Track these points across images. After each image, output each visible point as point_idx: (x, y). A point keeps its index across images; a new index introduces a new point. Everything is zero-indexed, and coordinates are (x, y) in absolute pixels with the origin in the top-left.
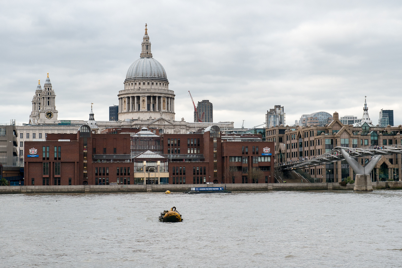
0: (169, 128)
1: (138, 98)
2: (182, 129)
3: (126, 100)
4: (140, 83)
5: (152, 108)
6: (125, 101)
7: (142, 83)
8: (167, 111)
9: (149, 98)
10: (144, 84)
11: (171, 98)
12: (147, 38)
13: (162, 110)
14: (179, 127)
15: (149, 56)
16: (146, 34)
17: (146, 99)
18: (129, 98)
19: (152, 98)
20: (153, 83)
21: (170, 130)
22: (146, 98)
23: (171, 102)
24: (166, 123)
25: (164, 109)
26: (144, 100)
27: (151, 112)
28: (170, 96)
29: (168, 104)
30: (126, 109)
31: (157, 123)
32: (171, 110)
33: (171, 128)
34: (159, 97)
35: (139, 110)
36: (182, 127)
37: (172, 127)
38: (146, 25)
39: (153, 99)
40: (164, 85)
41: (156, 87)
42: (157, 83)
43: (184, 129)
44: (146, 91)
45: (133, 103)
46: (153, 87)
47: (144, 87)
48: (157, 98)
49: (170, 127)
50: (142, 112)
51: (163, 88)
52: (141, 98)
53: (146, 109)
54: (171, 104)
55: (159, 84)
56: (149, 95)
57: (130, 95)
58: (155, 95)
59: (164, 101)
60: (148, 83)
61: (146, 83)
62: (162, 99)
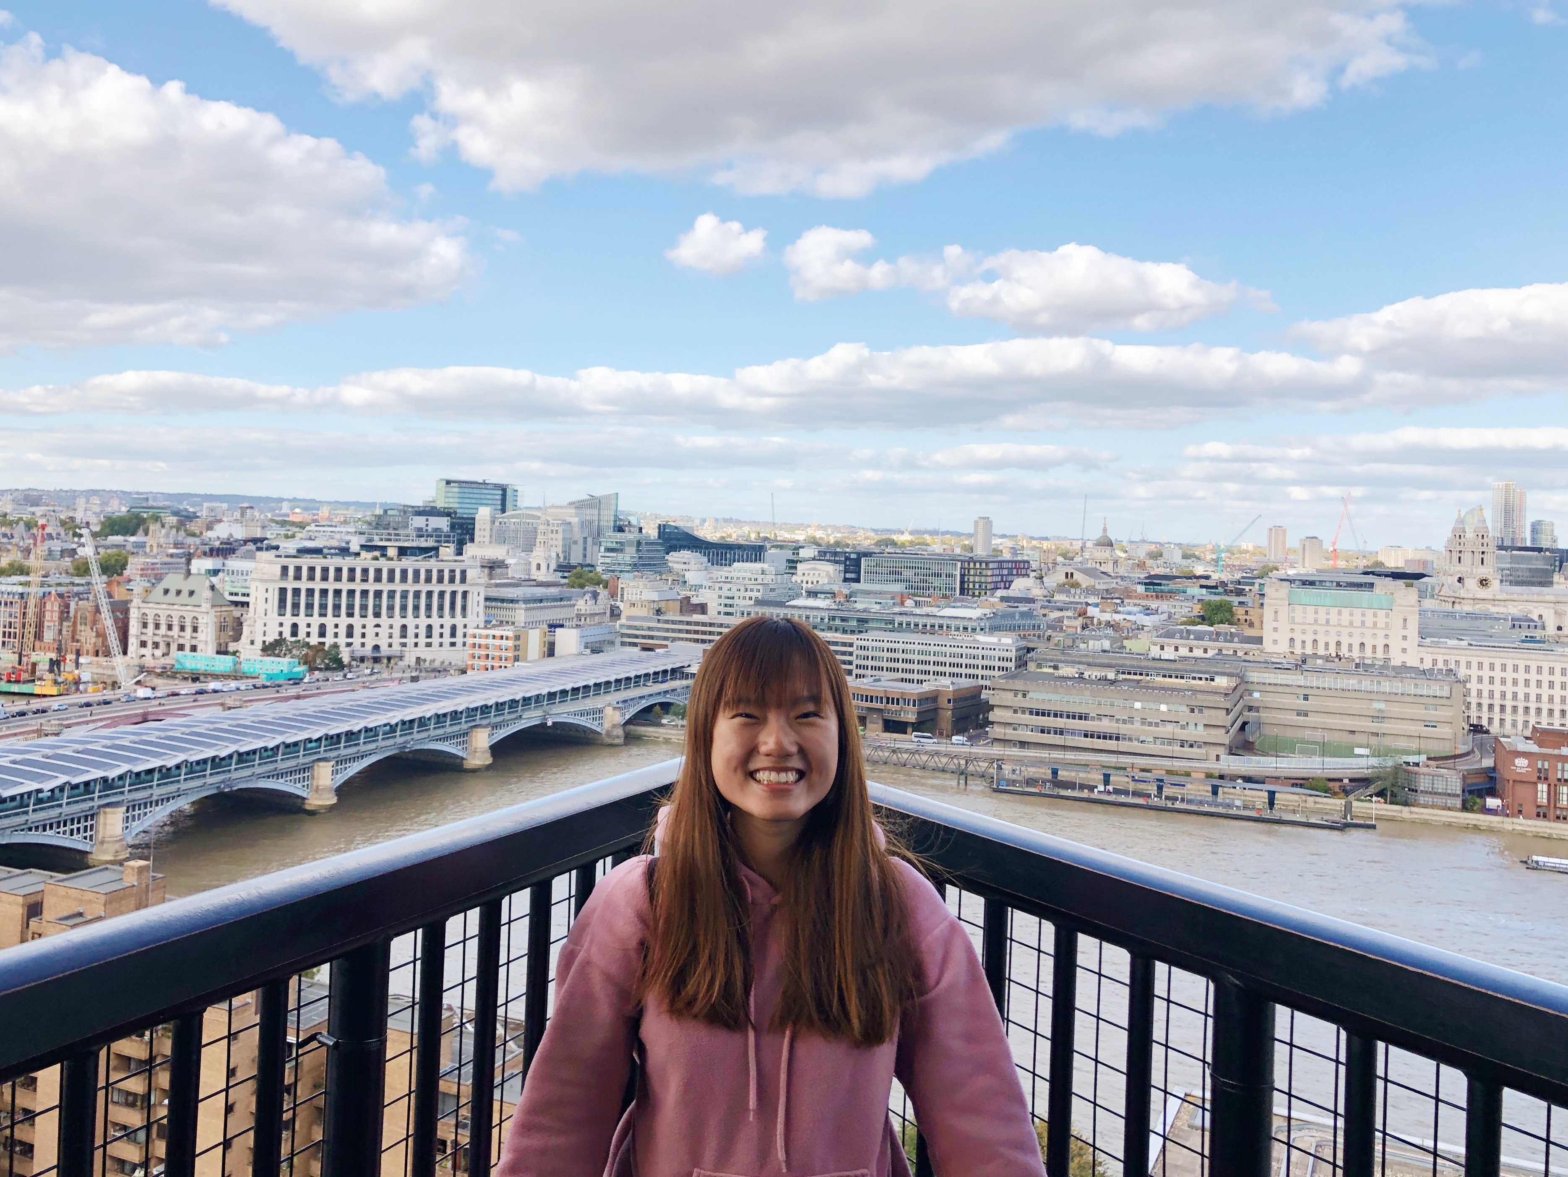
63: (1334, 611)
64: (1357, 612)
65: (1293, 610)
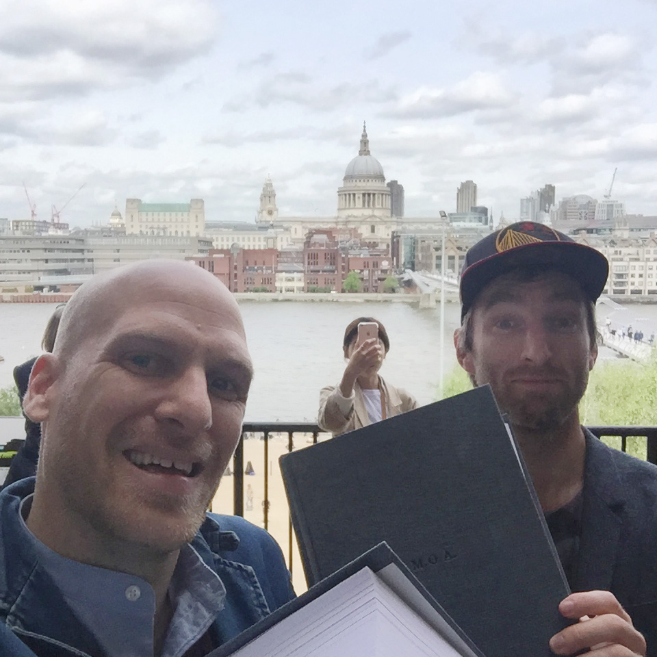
0: (380, 224)
1: (354, 195)
2: (392, 224)
3: (344, 196)
4: (356, 181)
5: (366, 204)
6: (342, 198)
7: (358, 180)
8: (381, 207)
9: (364, 195)
10: (360, 181)
11: (386, 195)
12: (365, 136)
14: (390, 223)
15: (367, 153)
16: (365, 131)
17: (361, 196)
19: (366, 195)
20: (368, 181)
21: (381, 226)
23: (386, 198)
24: (378, 220)
25: (378, 205)
26: (359, 198)
27: (366, 208)
28: (385, 192)
29: (382, 200)
30: (344, 206)
31: (369, 220)
32: (385, 206)
33: (383, 224)
34: (374, 194)
35: (355, 205)
38: (365, 122)
39: (368, 197)
40: (380, 181)
41: (372, 184)
42: (372, 180)
43: (394, 224)
44: (361, 188)
45: (350, 200)
46: (369, 184)
47: (360, 184)
48: (372, 196)
50: (357, 208)
51: (379, 185)
52: (357, 196)
53: (361, 206)
54: (386, 200)
55: (374, 181)
56: (364, 192)
58: (369, 192)
59: (378, 198)
60: (364, 181)
61: (362, 180)
62: (376, 196)
63: (162, 214)
64: (173, 214)
65: (141, 215)
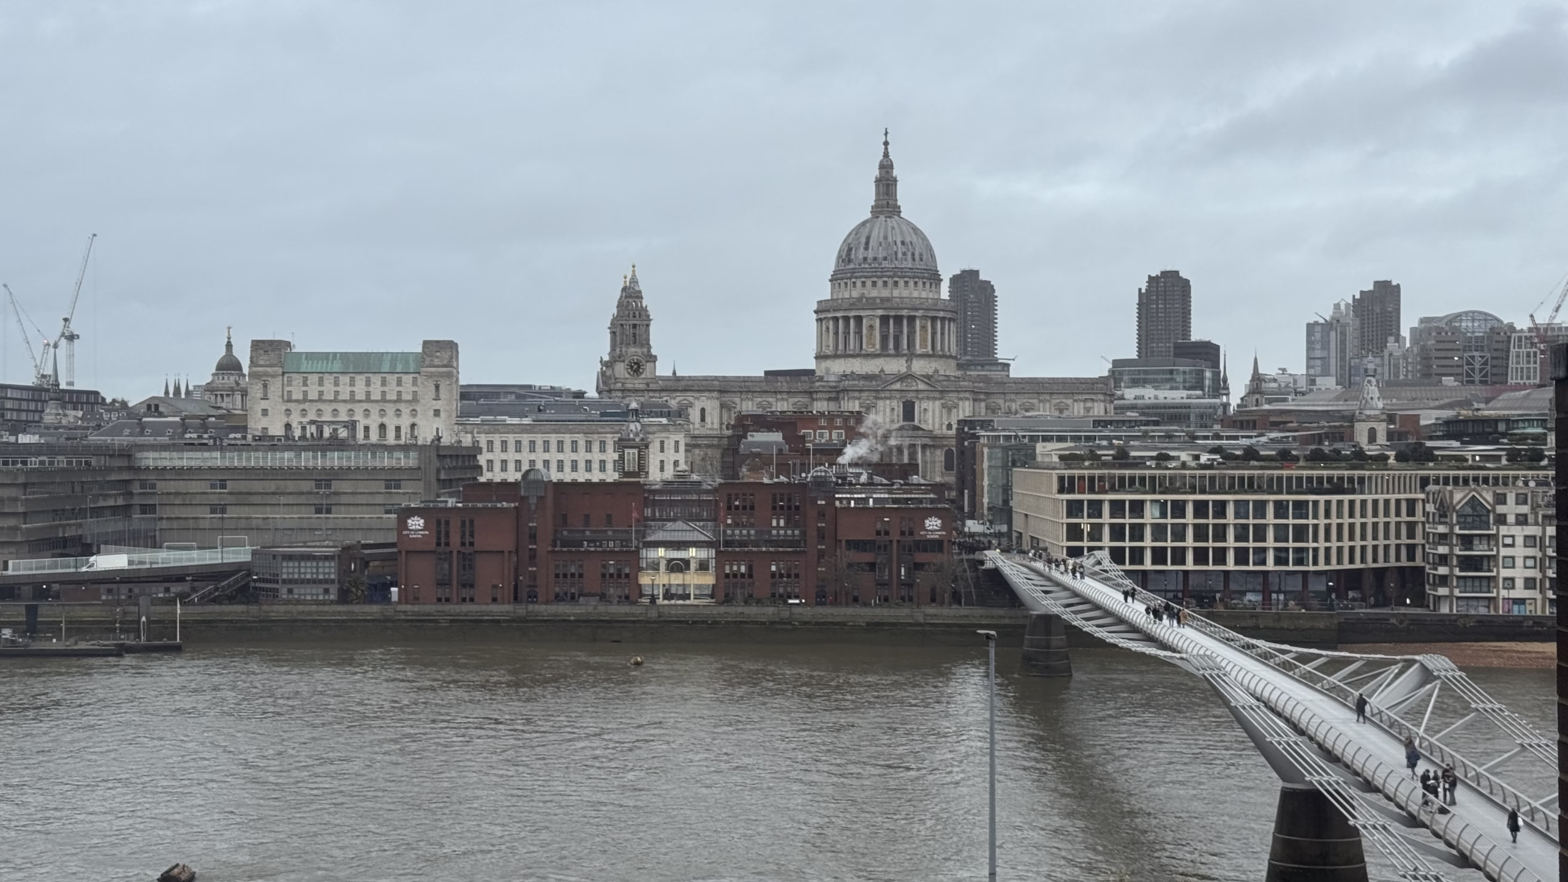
0: (928, 398)
1: (859, 319)
2: (961, 399)
3: (831, 324)
4: (864, 283)
5: (891, 345)
6: (828, 328)
7: (869, 283)
8: (931, 352)
9: (884, 319)
10: (874, 284)
11: (943, 319)
12: (886, 166)
13: (919, 350)
14: (955, 395)
15: (896, 210)
16: (886, 155)
17: (877, 323)
18: (836, 319)
19: (891, 322)
20: (896, 283)
21: (931, 403)
22: (878, 321)
23: (943, 329)
25: (923, 344)
26: (871, 327)
27: (889, 355)
28: (941, 314)
29: (934, 334)
30: (831, 348)
31: (898, 386)
32: (942, 349)
33: (935, 399)
34: (912, 319)
35: (860, 350)
36: (962, 395)
37: (937, 395)
38: (886, 134)
39: (895, 324)
40: (928, 285)
41: (905, 293)
42: (906, 283)
43: (967, 399)
44: (879, 303)
45: (847, 333)
46: (896, 293)
47: (874, 293)
48: (905, 322)
49: (932, 395)
50: (868, 355)
51: (924, 295)
52: (864, 321)
53: (877, 349)
54: (942, 334)
55: (911, 283)
56: (885, 313)
57: (839, 314)
58: (900, 313)
59: (924, 328)
60: (885, 283)
61: (880, 283)
62: (918, 322)
63: (345, 379)
64: (376, 380)
65: (290, 384)
